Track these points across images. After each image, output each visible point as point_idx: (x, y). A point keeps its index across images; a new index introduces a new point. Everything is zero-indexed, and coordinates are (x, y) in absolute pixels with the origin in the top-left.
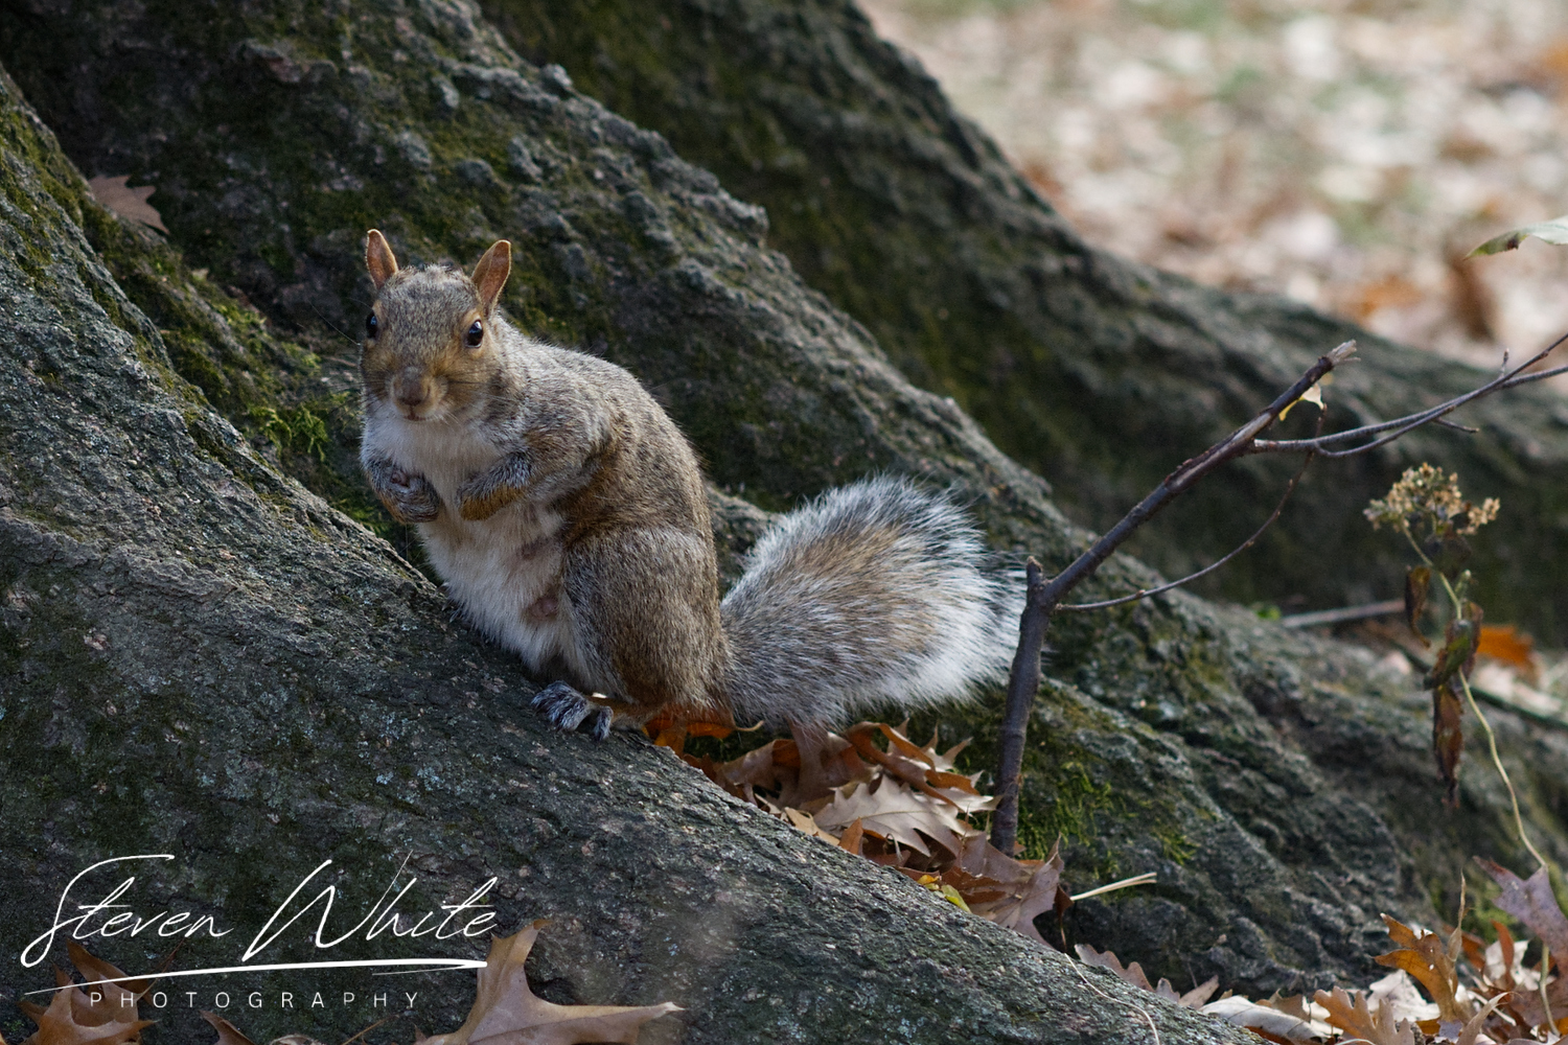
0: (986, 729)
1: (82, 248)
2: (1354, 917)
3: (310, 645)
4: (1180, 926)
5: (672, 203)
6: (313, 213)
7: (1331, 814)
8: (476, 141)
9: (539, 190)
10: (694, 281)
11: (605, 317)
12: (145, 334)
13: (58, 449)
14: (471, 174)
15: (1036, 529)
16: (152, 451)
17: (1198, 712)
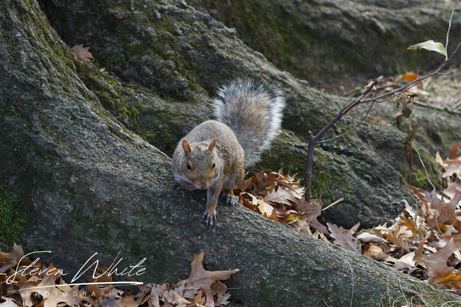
0: (301, 165)
1: (77, 80)
2: (390, 200)
3: (144, 185)
4: (350, 210)
5: (213, 33)
6: (129, 51)
7: (382, 169)
8: (166, 26)
9: (182, 37)
10: (221, 56)
11: (201, 67)
12: (94, 99)
13: (78, 140)
14: (166, 36)
15: (307, 104)
16: (101, 136)
17: (349, 146)
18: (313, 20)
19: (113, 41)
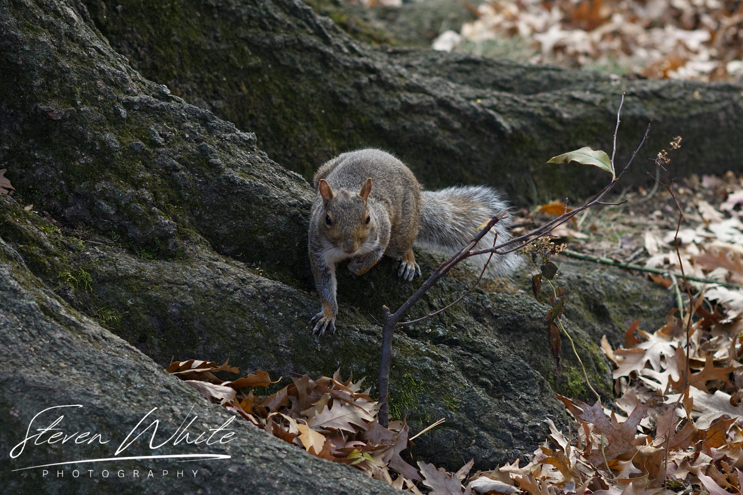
0: (370, 364)
2: (524, 420)
3: (103, 404)
4: (456, 439)
5: (218, 141)
6: (74, 175)
7: (510, 368)
8: (136, 130)
9: (164, 149)
10: (232, 180)
11: (197, 200)
12: (15, 258)
14: (136, 148)
16: (27, 322)
17: (452, 330)
18: (387, 115)
19: (47, 159)
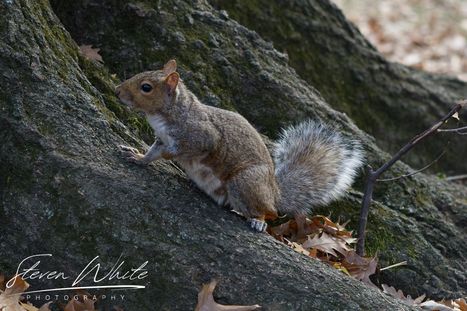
0: (355, 217)
1: (78, 69)
3: (147, 194)
4: (414, 278)
5: (259, 53)
6: (149, 57)
7: (461, 242)
8: (199, 34)
9: (218, 49)
10: (266, 78)
11: (238, 89)
12: (97, 96)
13: (70, 133)
14: (197, 45)
15: (370, 154)
16: (99, 133)
17: (420, 210)
18: (391, 95)
19: (131, 44)
